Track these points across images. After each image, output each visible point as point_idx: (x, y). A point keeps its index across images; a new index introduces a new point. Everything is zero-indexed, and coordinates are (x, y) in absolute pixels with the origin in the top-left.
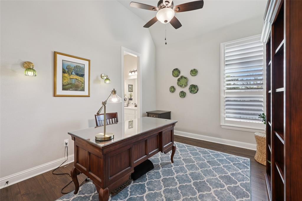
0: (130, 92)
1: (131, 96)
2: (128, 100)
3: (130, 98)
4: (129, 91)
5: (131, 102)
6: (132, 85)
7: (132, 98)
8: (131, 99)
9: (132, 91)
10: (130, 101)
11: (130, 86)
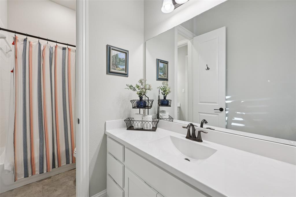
0: (161, 82)
1: (165, 92)
2: (155, 104)
3: (162, 98)
4: (159, 79)
5: (166, 112)
6: (167, 63)
7: (167, 98)
8: (164, 103)
9: (167, 80)
10: (162, 108)
11: (161, 65)
